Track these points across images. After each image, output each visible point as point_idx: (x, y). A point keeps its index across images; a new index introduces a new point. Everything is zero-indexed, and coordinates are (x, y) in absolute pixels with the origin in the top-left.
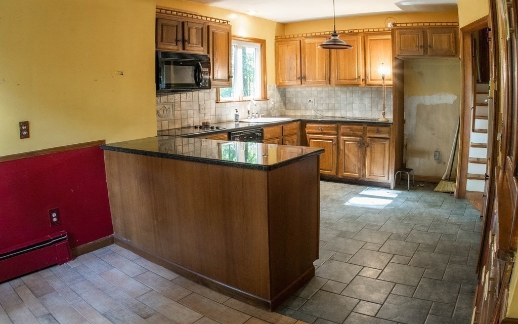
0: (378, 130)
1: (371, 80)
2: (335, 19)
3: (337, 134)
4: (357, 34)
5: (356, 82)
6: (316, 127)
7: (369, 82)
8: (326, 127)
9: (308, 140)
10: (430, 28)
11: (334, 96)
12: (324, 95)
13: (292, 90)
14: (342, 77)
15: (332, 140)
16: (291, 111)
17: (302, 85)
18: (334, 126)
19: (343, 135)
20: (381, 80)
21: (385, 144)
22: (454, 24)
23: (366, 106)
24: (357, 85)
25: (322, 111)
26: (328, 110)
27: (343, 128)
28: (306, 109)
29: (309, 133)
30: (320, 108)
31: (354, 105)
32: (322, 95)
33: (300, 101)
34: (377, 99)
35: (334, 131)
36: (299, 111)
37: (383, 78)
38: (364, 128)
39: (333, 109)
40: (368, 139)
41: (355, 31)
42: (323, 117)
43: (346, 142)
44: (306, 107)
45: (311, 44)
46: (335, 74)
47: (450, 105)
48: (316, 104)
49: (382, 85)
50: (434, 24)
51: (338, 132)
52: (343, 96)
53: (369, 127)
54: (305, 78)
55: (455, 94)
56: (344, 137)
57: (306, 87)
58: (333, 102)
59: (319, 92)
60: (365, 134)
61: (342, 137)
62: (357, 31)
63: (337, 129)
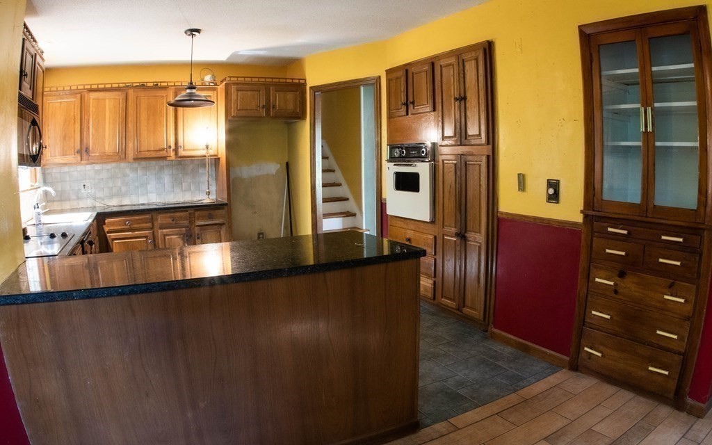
0: (210, 214)
1: (184, 150)
2: (192, 65)
3: (152, 228)
4: (165, 88)
5: (163, 153)
6: (119, 221)
7: (182, 153)
8: (136, 220)
9: (111, 243)
10: (275, 85)
11: (119, 176)
12: (104, 175)
13: (54, 171)
14: (144, 148)
15: (146, 237)
16: (55, 203)
17: (83, 162)
18: (147, 216)
19: (161, 228)
20: (204, 149)
21: (220, 232)
22: (301, 81)
23: (166, 185)
24: (164, 158)
25: (103, 199)
26: (111, 196)
27: (161, 219)
28: (78, 198)
29: (109, 232)
30: (100, 194)
31: (149, 186)
32: (102, 176)
33: (68, 187)
34: (181, 175)
35: (148, 225)
36: (68, 202)
37: (207, 147)
38: (190, 214)
39: (119, 194)
40: (196, 228)
41: (163, 84)
42: (109, 206)
43: (167, 237)
44: (77, 196)
45: (98, 99)
46: (134, 143)
47: (273, 175)
48: (93, 190)
49: (205, 156)
50: (277, 80)
51: (153, 225)
52: (132, 175)
53: (199, 212)
54: (87, 150)
55: (278, 163)
56: (164, 230)
57: (87, 164)
58: (119, 184)
59: (98, 172)
60: (191, 222)
61: (159, 231)
62: (165, 84)
63: (152, 221)
